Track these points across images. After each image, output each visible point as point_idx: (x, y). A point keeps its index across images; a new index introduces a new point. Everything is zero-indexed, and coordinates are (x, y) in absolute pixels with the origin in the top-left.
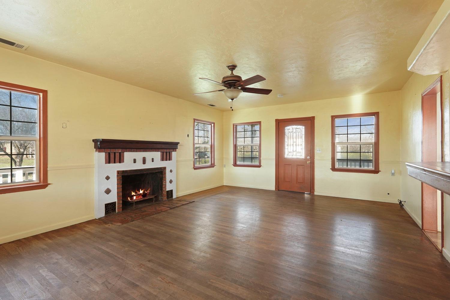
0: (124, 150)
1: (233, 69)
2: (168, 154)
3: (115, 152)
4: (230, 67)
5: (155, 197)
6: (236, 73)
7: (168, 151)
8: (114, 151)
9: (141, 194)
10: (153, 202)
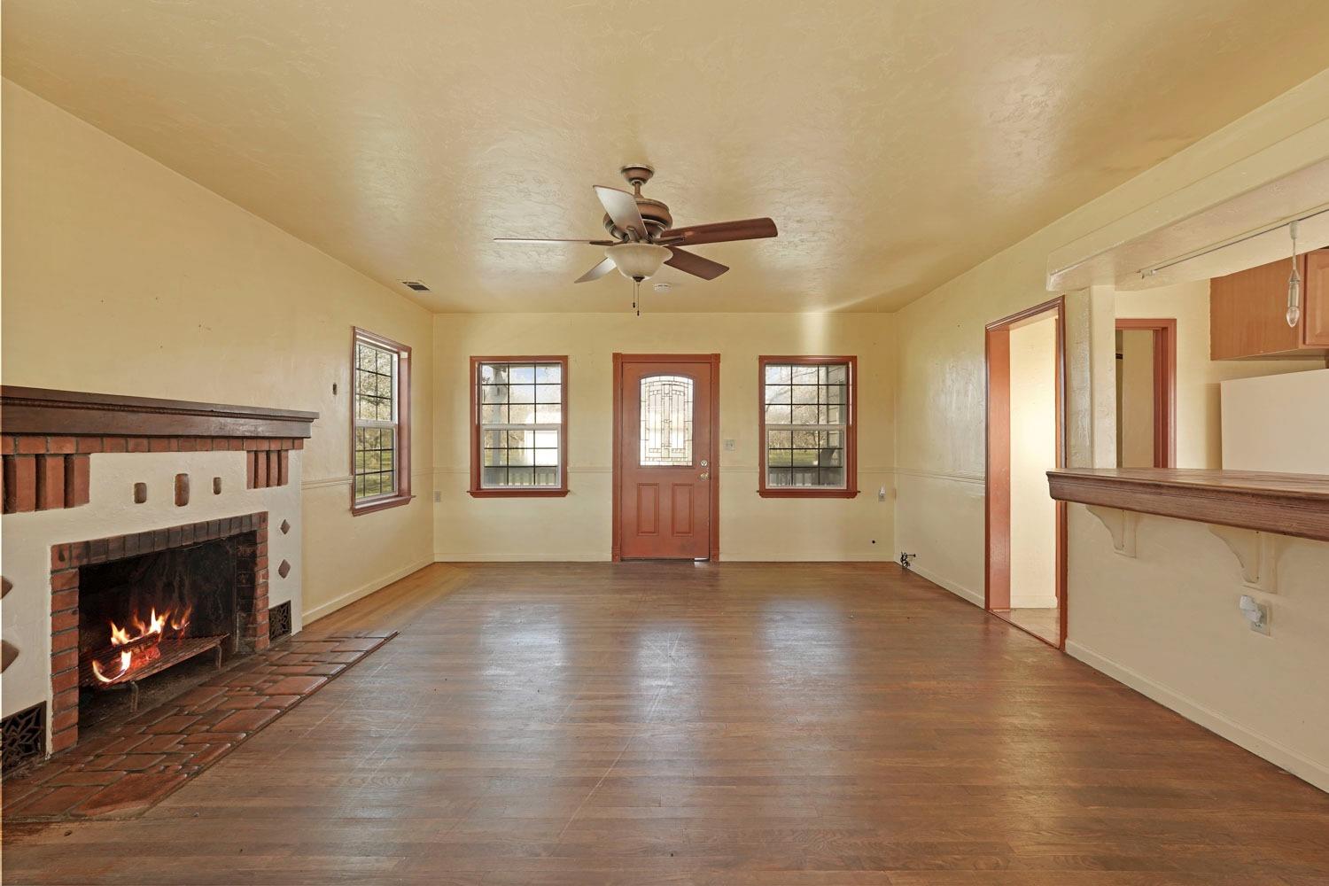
0: (90, 441)
1: (641, 179)
2: (274, 458)
3: (42, 451)
4: (634, 174)
5: (223, 642)
6: (649, 191)
7: (274, 446)
8: (38, 446)
9: (155, 635)
10: (216, 668)
